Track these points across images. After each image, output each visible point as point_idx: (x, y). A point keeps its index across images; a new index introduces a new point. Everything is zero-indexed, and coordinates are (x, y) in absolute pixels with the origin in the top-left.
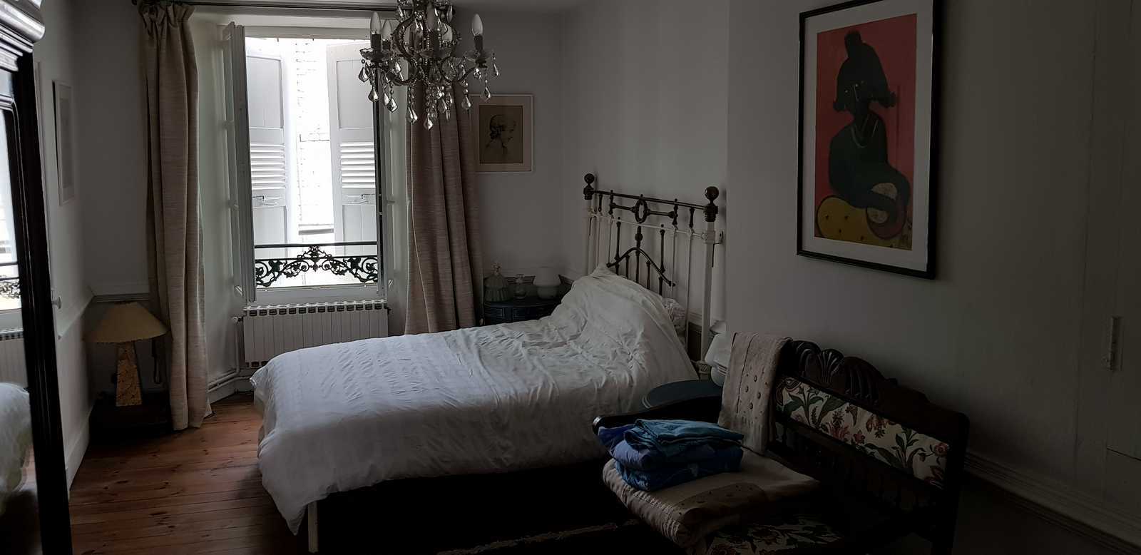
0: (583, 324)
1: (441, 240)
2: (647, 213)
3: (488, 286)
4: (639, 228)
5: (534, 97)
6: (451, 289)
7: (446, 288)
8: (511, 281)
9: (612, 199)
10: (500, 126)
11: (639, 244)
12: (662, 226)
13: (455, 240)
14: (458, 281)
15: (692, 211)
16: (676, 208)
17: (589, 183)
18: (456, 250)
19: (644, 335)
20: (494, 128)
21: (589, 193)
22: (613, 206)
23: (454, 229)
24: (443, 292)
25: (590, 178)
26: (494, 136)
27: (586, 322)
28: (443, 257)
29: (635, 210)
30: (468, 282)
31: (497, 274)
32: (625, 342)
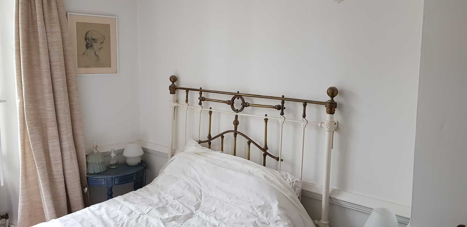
0: (200, 193)
1: (52, 131)
2: (245, 105)
3: (89, 161)
4: (237, 116)
5: (118, 18)
6: (61, 169)
7: (57, 169)
8: (106, 155)
9: (201, 94)
10: (93, 39)
11: (236, 128)
12: (266, 115)
13: (63, 129)
14: (67, 162)
15: (305, 106)
16: (283, 103)
17: (173, 82)
18: (64, 137)
19: (280, 207)
20: (89, 40)
21: (173, 89)
22: (202, 99)
23: (62, 121)
24: (55, 173)
25: (174, 79)
26: (88, 46)
27: (201, 191)
28: (53, 145)
29: (231, 103)
30: (75, 162)
31: (95, 152)
32: (263, 213)
